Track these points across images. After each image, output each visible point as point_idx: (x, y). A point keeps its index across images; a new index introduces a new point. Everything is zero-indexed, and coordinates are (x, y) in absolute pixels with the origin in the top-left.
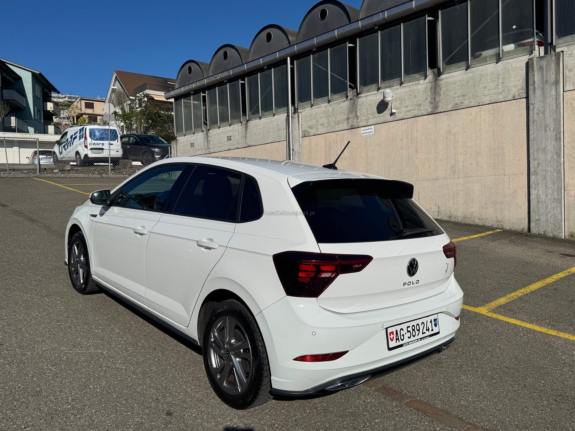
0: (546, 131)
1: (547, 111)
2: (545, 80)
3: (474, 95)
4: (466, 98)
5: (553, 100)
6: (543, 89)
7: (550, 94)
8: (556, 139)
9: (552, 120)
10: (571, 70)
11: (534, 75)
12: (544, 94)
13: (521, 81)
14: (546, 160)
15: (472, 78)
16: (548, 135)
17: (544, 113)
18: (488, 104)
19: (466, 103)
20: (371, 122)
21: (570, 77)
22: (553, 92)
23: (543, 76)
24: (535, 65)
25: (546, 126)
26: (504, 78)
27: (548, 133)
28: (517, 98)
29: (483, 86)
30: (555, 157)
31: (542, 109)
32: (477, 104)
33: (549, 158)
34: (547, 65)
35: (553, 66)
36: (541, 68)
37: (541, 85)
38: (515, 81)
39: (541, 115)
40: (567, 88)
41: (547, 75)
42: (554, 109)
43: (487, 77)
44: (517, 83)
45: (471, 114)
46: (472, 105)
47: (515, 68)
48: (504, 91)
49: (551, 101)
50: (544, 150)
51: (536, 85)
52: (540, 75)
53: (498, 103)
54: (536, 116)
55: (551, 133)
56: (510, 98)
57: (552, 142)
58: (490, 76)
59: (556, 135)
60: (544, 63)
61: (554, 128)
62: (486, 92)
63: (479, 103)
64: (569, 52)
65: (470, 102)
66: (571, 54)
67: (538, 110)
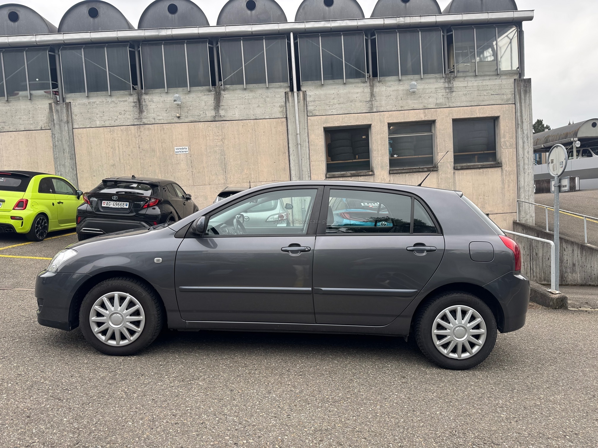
0: (64, 153)
1: (64, 140)
2: (60, 119)
3: (12, 123)
4: (6, 124)
5: (66, 133)
6: (60, 125)
7: (64, 129)
8: (70, 158)
9: (67, 146)
10: (76, 115)
11: (53, 115)
12: (60, 128)
13: (45, 118)
14: (66, 172)
15: (9, 110)
16: (65, 156)
17: (62, 141)
18: (23, 131)
19: (7, 128)
21: (76, 120)
22: (66, 128)
23: (59, 116)
24: (53, 109)
25: (64, 150)
26: (33, 114)
27: (66, 154)
28: (44, 129)
29: (19, 117)
30: (71, 170)
31: (60, 138)
32: (15, 130)
33: (67, 171)
34: (61, 110)
35: (65, 111)
36: (57, 111)
37: (58, 122)
38: (41, 117)
39: (60, 142)
40: (75, 126)
41: (61, 116)
42: (68, 139)
43: (21, 111)
44: (43, 118)
45: (11, 137)
46: (11, 130)
47: (41, 108)
48: (35, 123)
49: (65, 134)
50: (64, 165)
51: (55, 122)
52: (57, 116)
53: (31, 131)
54: (57, 143)
55: (67, 155)
56: (39, 128)
57: (68, 160)
58: (23, 111)
59: (70, 156)
60: (59, 108)
61: (69, 151)
62: (21, 122)
63: (17, 129)
64: (74, 104)
65: (10, 128)
66: (75, 105)
67: (58, 139)
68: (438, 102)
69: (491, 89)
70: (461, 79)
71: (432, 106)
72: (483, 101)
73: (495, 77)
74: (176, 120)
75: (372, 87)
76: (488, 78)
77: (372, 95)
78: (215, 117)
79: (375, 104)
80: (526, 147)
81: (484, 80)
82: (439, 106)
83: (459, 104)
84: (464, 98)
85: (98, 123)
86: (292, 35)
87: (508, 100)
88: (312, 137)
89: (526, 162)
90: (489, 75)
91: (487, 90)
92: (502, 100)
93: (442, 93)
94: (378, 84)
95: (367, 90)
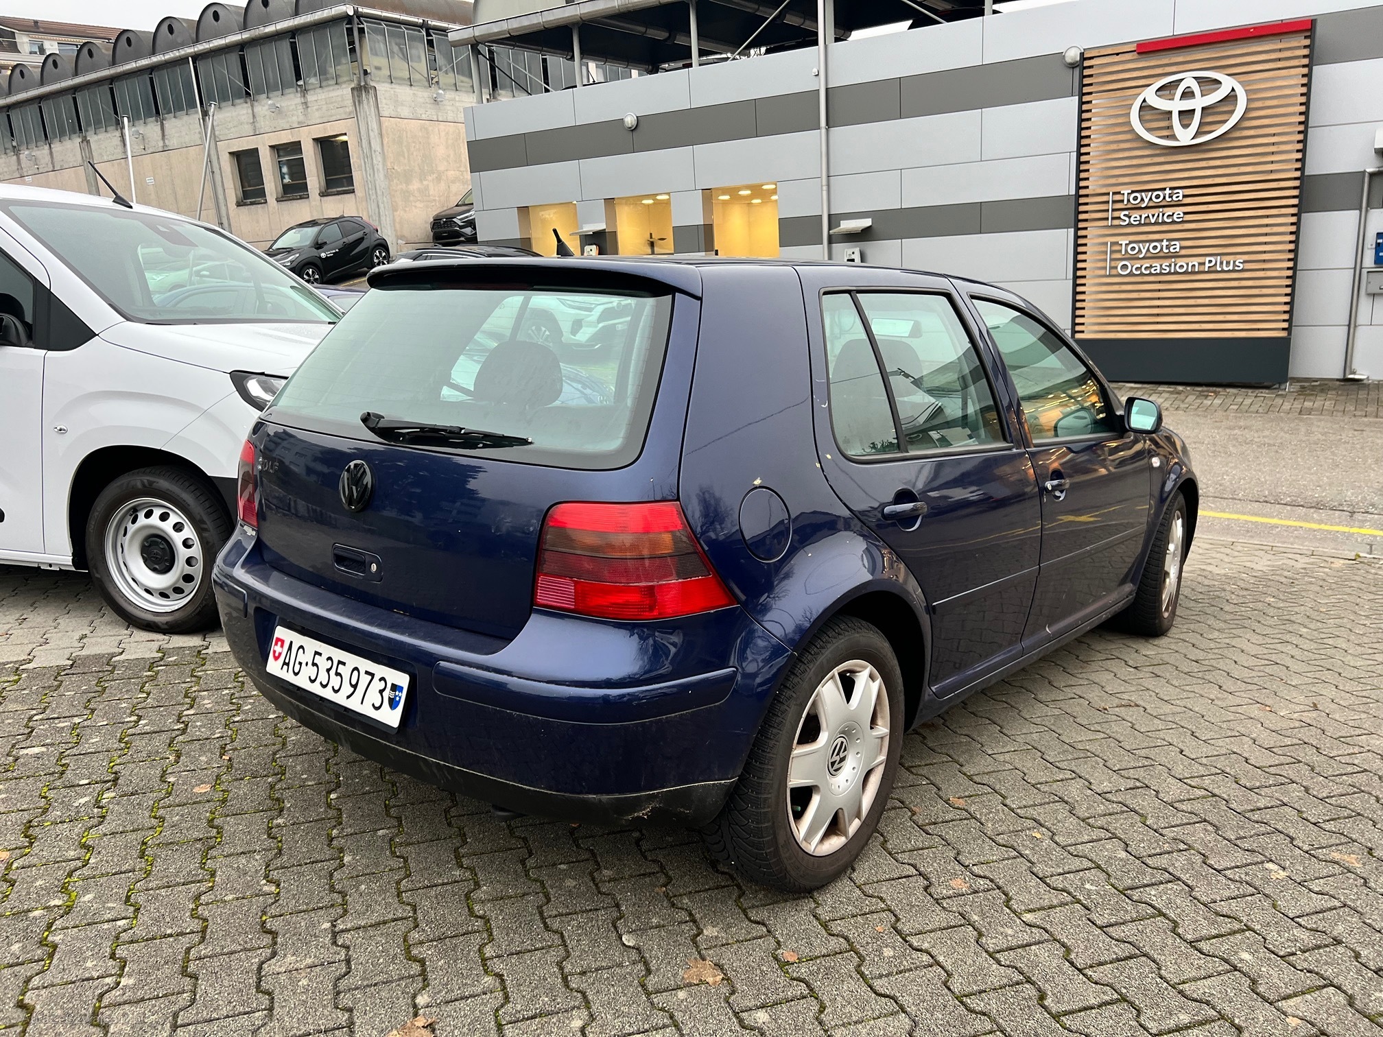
3: (66, 161)
13: (80, 155)
15: (64, 149)
18: (72, 167)
20: (30, 173)
21: (95, 155)
26: (74, 152)
29: (67, 155)
32: (69, 167)
34: (86, 147)
36: (84, 148)
38: (77, 154)
41: (86, 150)
43: (68, 150)
44: (78, 156)
47: (76, 147)
48: (74, 161)
51: (84, 158)
52: (84, 152)
55: (94, 188)
56: (79, 165)
62: (70, 160)
65: (67, 165)
66: (93, 141)
68: (300, 120)
69: (335, 102)
70: (312, 92)
71: (295, 125)
72: (332, 116)
73: (337, 87)
74: (144, 152)
75: (252, 106)
76: (332, 88)
77: (254, 116)
78: (163, 147)
79: (258, 125)
80: (368, 169)
81: (329, 91)
82: (302, 125)
83: (314, 122)
84: (317, 114)
85: (105, 158)
86: (190, 59)
87: (350, 113)
88: (222, 164)
89: (370, 186)
90: (332, 85)
91: (332, 103)
92: (345, 113)
93: (300, 107)
94: (256, 104)
95: (250, 111)
